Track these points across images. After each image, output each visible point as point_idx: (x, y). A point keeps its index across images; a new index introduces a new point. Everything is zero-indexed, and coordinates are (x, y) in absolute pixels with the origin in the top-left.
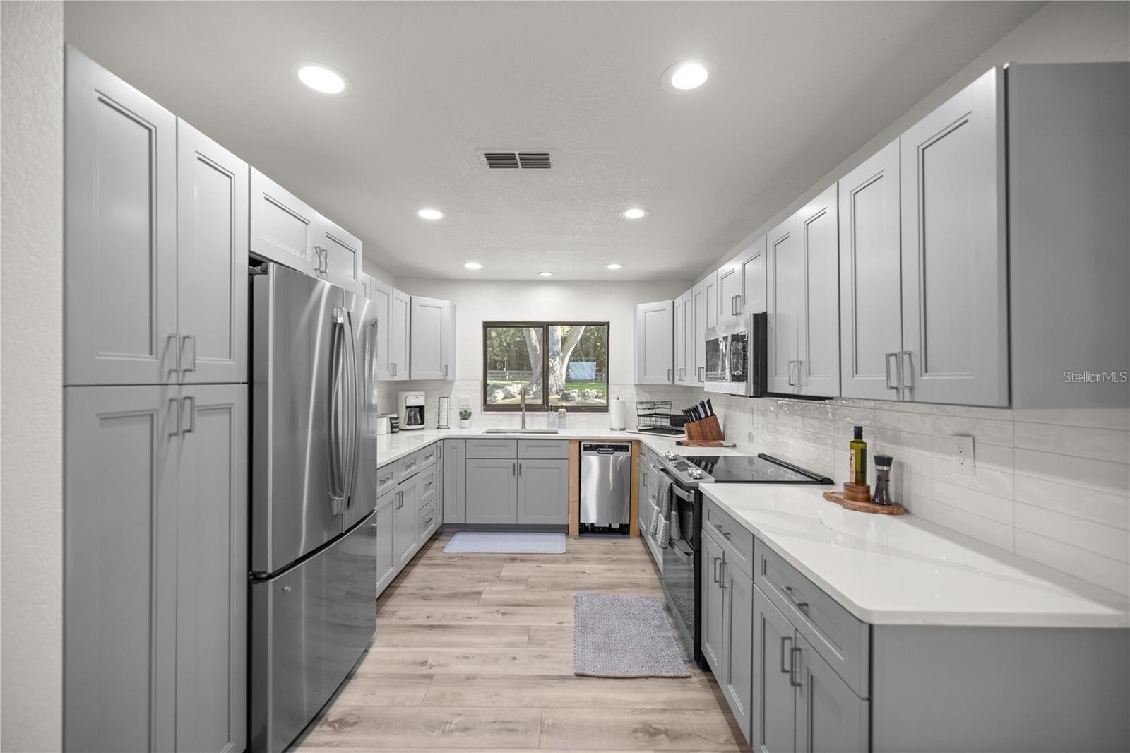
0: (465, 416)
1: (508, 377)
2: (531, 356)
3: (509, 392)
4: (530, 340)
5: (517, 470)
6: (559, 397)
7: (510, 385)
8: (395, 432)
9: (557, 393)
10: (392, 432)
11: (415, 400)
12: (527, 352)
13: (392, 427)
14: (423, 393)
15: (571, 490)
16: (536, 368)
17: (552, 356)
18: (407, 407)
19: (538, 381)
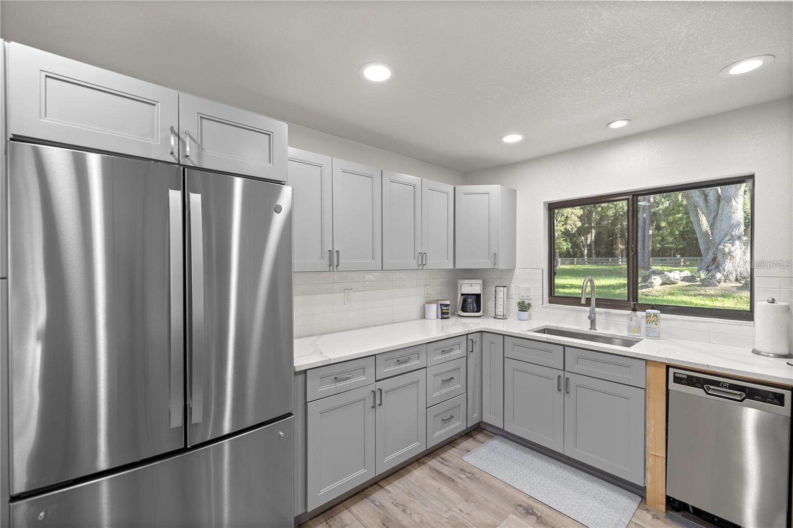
0: (524, 307)
1: (682, 264)
2: (701, 241)
3: (668, 278)
4: (699, 225)
5: (563, 386)
6: (739, 285)
7: (670, 271)
8: (445, 318)
9: (737, 280)
10: (442, 318)
11: (471, 287)
12: (696, 239)
13: (443, 313)
14: (480, 282)
15: (650, 437)
16: (707, 254)
17: (729, 240)
18: (462, 295)
19: (710, 268)
